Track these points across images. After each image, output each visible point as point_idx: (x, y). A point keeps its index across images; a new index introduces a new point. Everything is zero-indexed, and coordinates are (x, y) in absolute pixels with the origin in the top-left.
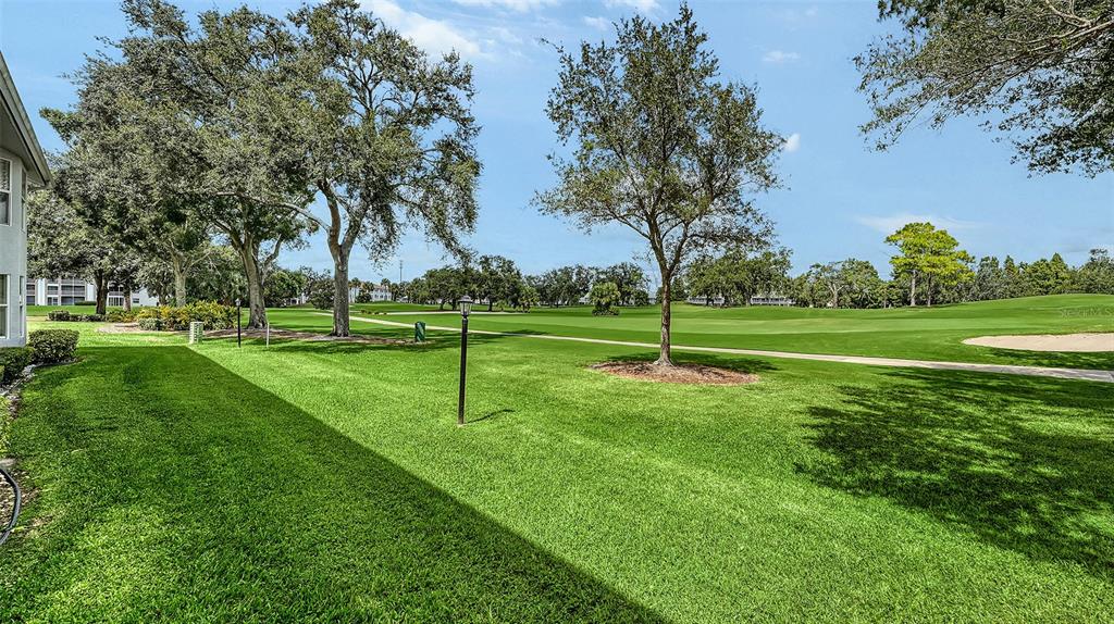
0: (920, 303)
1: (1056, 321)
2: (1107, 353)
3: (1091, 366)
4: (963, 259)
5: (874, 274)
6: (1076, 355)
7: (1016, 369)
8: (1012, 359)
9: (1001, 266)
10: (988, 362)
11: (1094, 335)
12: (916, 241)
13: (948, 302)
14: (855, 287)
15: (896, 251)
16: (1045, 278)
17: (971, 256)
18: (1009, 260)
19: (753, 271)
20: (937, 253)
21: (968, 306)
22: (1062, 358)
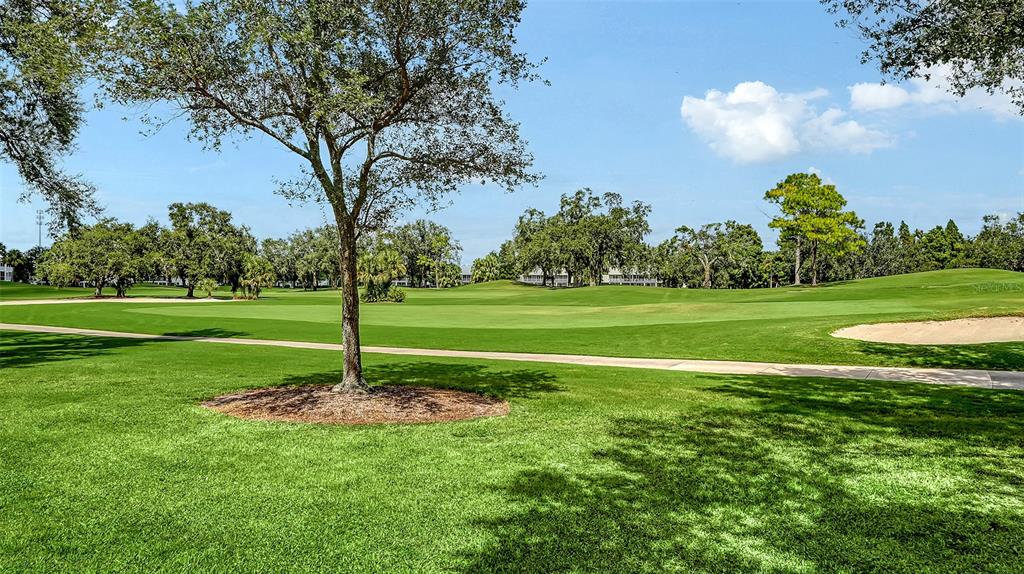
0: (806, 281)
1: (943, 302)
2: (988, 345)
3: (971, 365)
4: (851, 223)
5: (757, 242)
6: (953, 349)
7: (885, 372)
8: (882, 358)
9: (896, 234)
10: (854, 363)
11: (979, 321)
12: (799, 197)
13: (840, 279)
14: (731, 258)
15: (775, 210)
16: (940, 249)
17: (860, 219)
18: (904, 226)
19: (596, 234)
20: (822, 214)
21: (860, 284)
22: (938, 355)
